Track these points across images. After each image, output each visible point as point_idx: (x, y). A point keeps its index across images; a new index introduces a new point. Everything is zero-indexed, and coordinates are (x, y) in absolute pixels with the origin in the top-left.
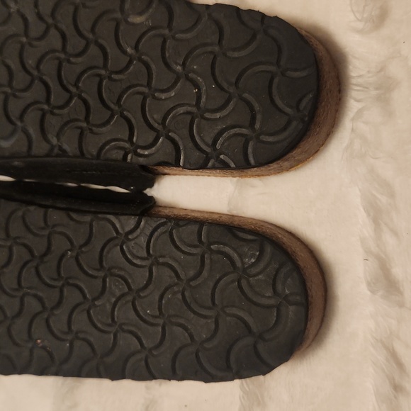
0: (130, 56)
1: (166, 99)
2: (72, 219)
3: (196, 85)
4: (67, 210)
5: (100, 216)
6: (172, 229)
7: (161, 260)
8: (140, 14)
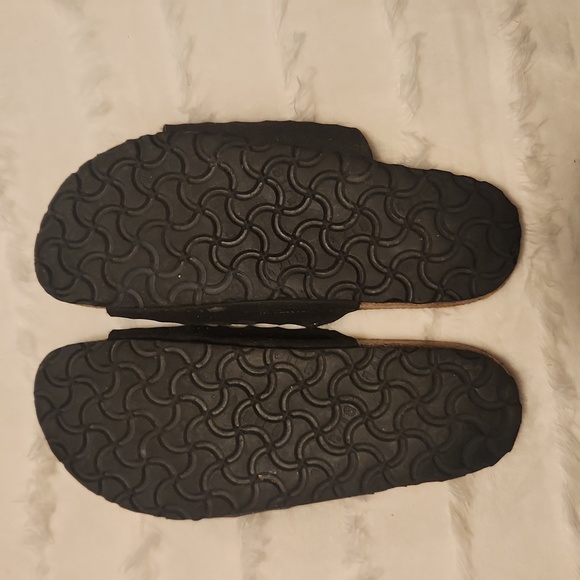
0: (351, 209)
1: (390, 246)
2: (295, 356)
3: (421, 235)
4: (289, 348)
5: (327, 350)
6: (401, 356)
7: (392, 384)
8: (360, 175)
